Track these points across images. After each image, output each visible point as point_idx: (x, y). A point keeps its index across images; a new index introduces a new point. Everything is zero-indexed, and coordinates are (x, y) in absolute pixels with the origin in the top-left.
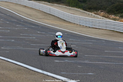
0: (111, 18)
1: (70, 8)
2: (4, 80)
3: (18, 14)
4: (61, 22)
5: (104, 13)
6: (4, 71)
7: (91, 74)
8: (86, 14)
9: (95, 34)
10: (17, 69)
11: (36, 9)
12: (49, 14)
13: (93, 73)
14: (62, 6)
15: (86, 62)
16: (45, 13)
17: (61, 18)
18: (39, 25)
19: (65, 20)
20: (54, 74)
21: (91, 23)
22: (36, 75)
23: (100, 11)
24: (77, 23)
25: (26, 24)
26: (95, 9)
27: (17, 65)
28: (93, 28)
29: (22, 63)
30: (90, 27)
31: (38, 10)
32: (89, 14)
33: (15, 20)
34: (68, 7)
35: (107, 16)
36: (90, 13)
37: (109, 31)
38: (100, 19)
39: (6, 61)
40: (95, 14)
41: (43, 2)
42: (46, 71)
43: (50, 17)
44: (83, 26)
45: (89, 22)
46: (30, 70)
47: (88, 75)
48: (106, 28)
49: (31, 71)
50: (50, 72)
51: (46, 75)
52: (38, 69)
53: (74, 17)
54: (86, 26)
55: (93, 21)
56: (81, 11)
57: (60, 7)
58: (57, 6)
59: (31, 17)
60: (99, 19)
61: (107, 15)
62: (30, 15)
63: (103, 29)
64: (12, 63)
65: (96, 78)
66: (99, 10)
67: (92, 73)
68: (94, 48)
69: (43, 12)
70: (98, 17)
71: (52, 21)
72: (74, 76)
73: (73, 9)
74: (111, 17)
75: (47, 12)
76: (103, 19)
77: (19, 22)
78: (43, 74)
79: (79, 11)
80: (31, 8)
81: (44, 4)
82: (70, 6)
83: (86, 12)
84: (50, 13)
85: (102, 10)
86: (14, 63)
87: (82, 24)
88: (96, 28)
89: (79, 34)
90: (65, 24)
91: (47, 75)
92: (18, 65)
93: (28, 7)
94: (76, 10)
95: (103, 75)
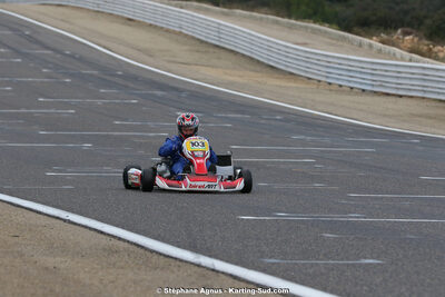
0: (441, 55)
1: (293, 21)
2: (57, 290)
3: (104, 47)
4: (259, 75)
5: (416, 39)
6: (58, 259)
7: (371, 261)
8: (351, 42)
9: (385, 116)
10: (104, 250)
11: (167, 31)
12: (217, 46)
13: (378, 258)
14: (261, 19)
15: (354, 217)
16: (202, 42)
17: (258, 61)
18: (181, 86)
19: (272, 67)
20: (236, 264)
21: (369, 77)
22: (173, 272)
23: (399, 31)
24: (319, 78)
25: (132, 85)
26: (381, 25)
27: (102, 236)
28: (375, 92)
29: (123, 228)
30: (363, 90)
31: (174, 32)
32: (360, 45)
33: (95, 72)
34: (286, 20)
35: (425, 48)
36: (366, 41)
37: (433, 104)
38: (402, 59)
39: (65, 221)
40: (383, 42)
41: (195, 4)
42: (210, 256)
43: (219, 58)
44: (341, 86)
45: (361, 72)
46: (152, 251)
47: (361, 264)
48: (425, 91)
49: (156, 257)
50: (221, 260)
51: (208, 269)
52: (179, 247)
53: (308, 55)
54: (352, 88)
55: (374, 67)
56: (330, 33)
57: (255, 19)
58: (245, 17)
59: (151, 60)
60: (397, 60)
61: (425, 45)
62: (149, 53)
63: (411, 97)
64: (86, 227)
65: (391, 277)
66: (396, 29)
67: (373, 258)
68: (381, 168)
69: (193, 38)
70: (394, 54)
71: (228, 71)
72: (311, 271)
73: (301, 27)
74: (440, 51)
75: (209, 41)
76: (410, 60)
77: (108, 78)
78: (199, 266)
79: (326, 32)
80: (151, 25)
81: (198, 10)
82: (290, 17)
83: (350, 35)
84: (222, 45)
85: (409, 29)
86: (90, 229)
87: (338, 79)
88: (388, 94)
89: (325, 119)
90: (274, 82)
91: (213, 270)
92: (109, 235)
93: (139, 22)
94: (314, 31)
95: (416, 266)
